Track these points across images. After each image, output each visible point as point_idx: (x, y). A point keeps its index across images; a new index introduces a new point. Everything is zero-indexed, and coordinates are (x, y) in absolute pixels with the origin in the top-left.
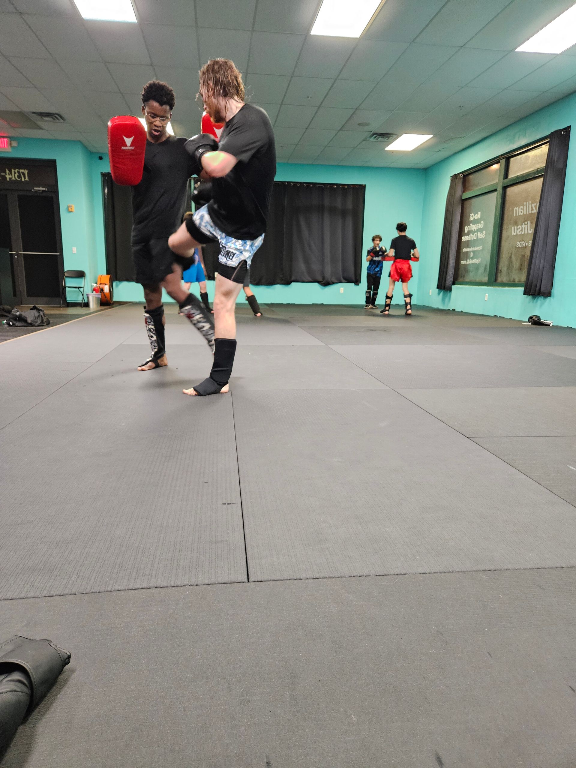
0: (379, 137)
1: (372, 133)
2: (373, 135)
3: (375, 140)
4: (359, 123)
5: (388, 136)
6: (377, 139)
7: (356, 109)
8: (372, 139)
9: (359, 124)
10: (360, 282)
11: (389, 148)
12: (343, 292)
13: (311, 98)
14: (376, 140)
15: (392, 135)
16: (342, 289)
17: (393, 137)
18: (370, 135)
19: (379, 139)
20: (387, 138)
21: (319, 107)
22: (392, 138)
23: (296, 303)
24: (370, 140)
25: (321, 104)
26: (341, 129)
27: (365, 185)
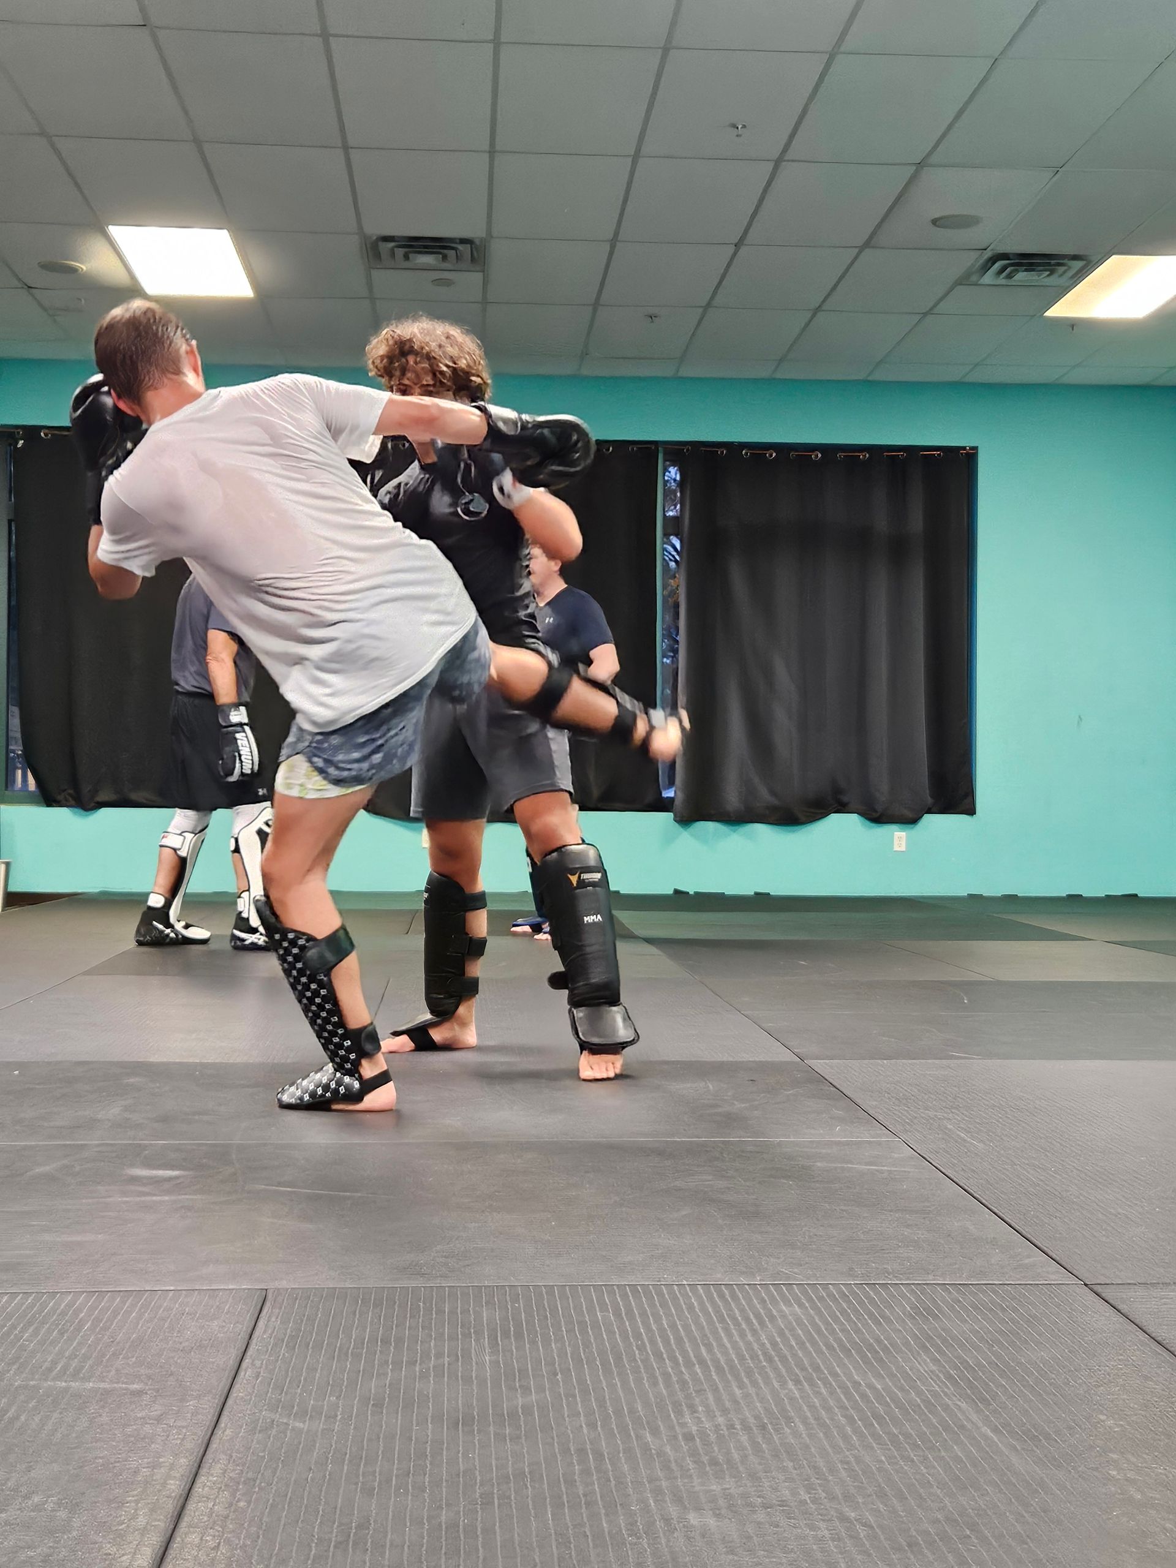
0: (1017, 271)
1: (988, 254)
2: (994, 259)
3: (1001, 280)
4: (937, 216)
5: (1049, 264)
6: (1010, 277)
7: (921, 165)
8: (988, 278)
9: (935, 222)
10: (975, 814)
11: (1057, 311)
12: (903, 848)
13: (744, 126)
14: (1004, 282)
15: (1065, 261)
16: (900, 838)
17: (1070, 268)
18: (981, 261)
19: (1016, 278)
20: (1048, 273)
21: (778, 163)
22: (1065, 272)
23: (730, 890)
24: (982, 281)
25: (785, 150)
26: (868, 244)
27: (975, 448)
